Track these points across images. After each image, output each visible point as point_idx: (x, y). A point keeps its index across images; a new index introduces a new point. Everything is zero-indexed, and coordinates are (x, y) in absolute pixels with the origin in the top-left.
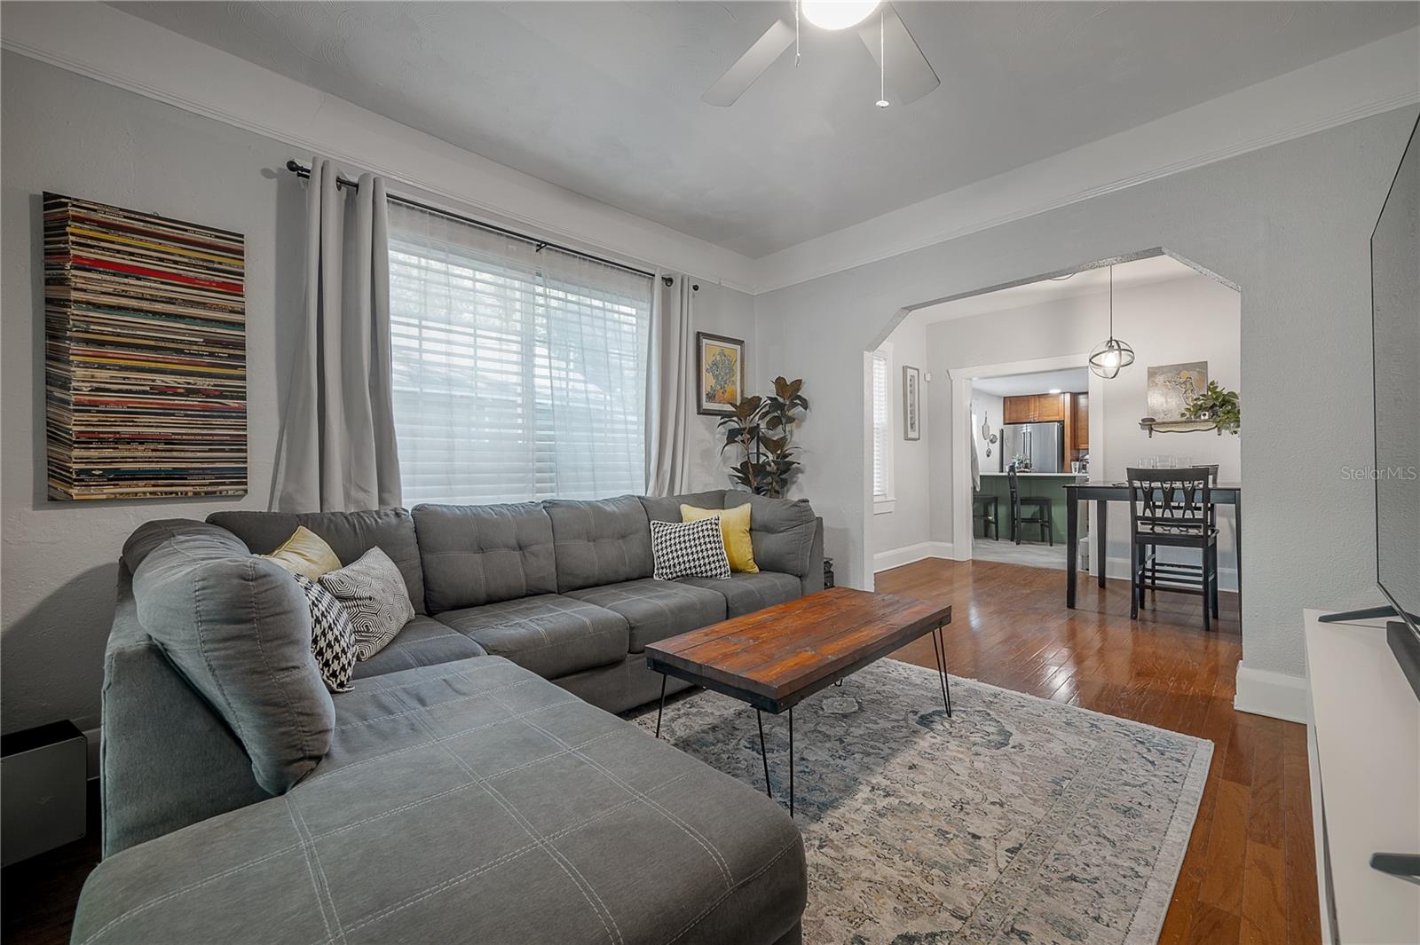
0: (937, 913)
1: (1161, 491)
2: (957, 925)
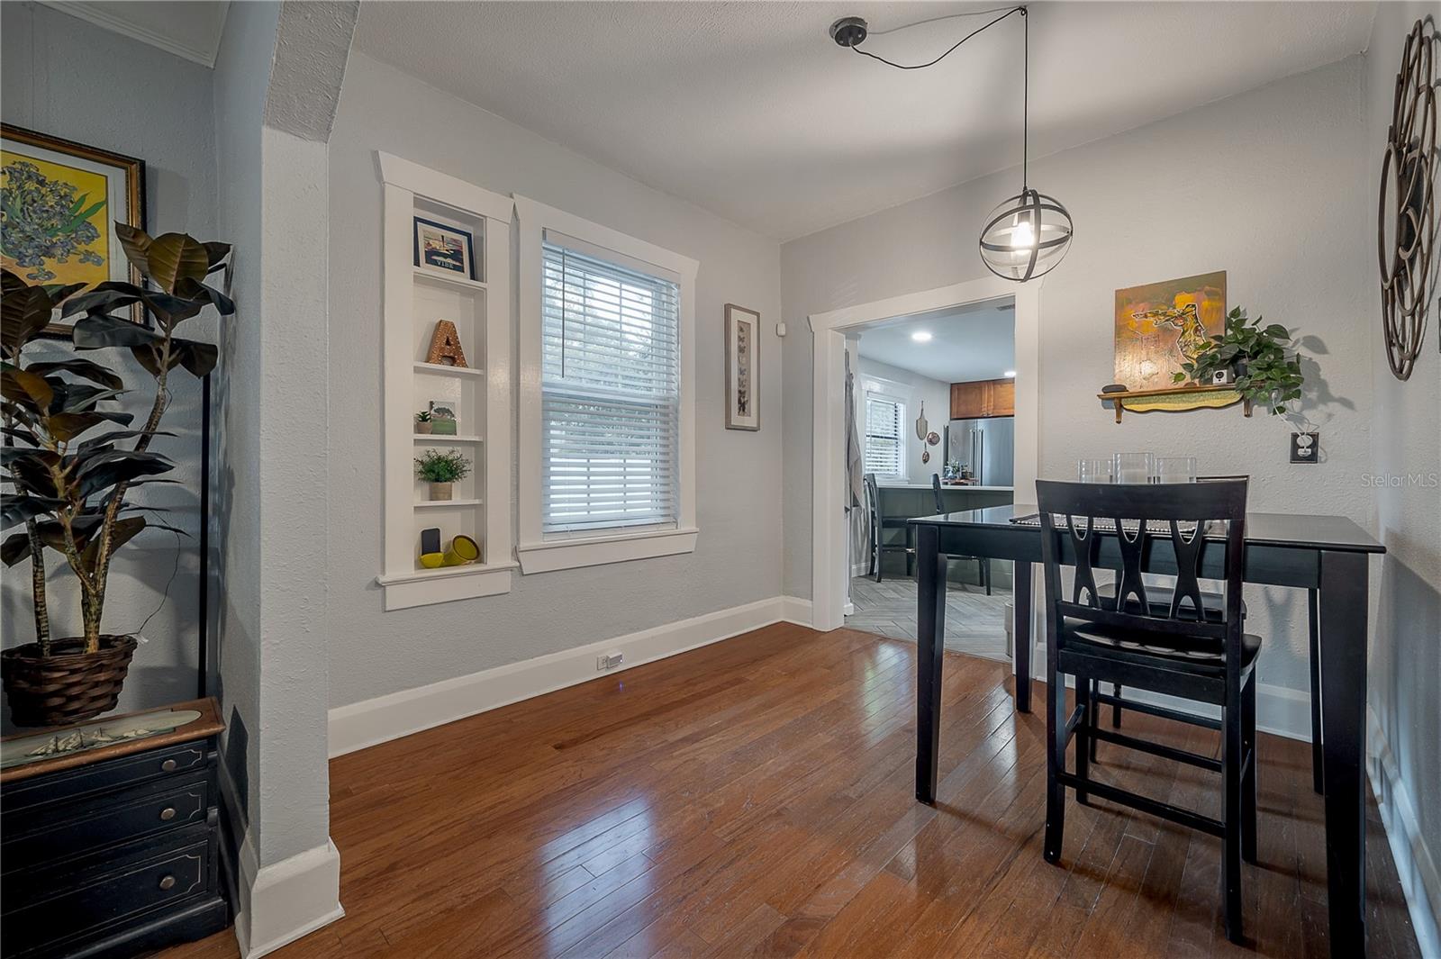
1: (1117, 539)
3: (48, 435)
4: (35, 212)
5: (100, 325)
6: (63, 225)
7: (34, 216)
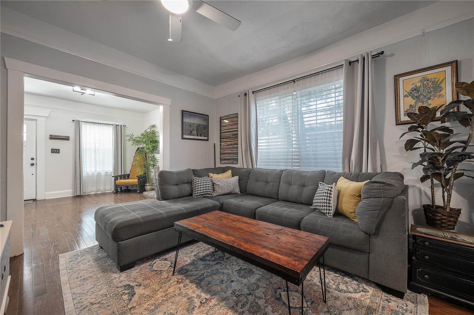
0: (137, 303)
2: (129, 307)
3: (438, 148)
4: (426, 89)
5: (453, 115)
6: (433, 89)
7: (426, 90)
